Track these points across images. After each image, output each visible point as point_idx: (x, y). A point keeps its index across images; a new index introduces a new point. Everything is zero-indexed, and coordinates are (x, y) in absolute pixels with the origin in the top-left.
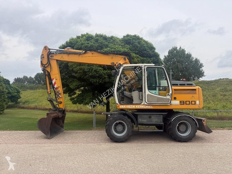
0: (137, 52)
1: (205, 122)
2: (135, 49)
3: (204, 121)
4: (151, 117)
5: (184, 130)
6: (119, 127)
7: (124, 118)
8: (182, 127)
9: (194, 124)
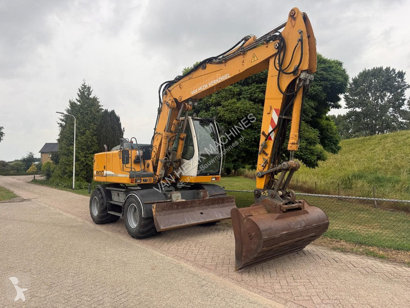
4: (119, 195)
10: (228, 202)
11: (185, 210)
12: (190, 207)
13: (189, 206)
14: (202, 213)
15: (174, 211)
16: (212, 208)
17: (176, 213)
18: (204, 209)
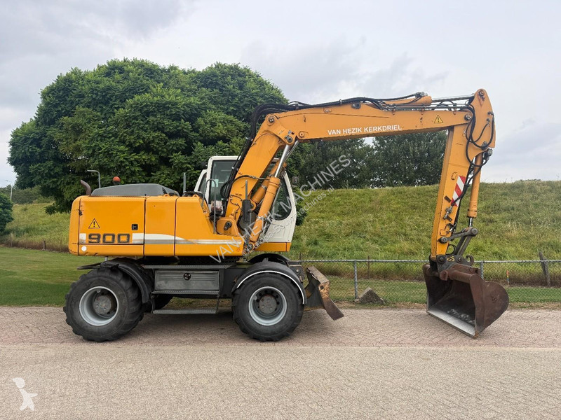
0: (232, 108)
1: (325, 291)
2: (228, 101)
3: (322, 287)
4: (189, 278)
5: (272, 310)
6: (100, 303)
7: (112, 279)
8: (265, 301)
9: (292, 294)
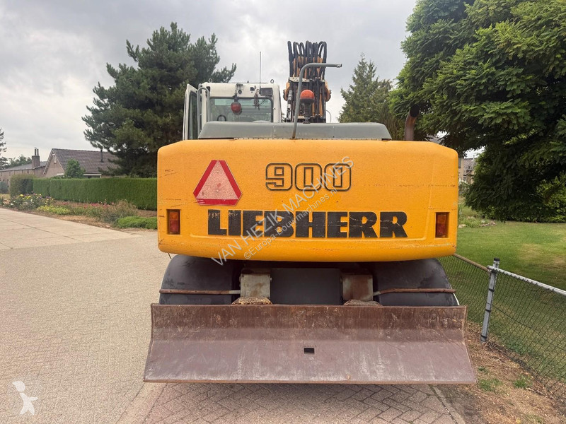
10: (433, 326)
11: (249, 330)
12: (272, 325)
13: (266, 322)
14: (309, 351)
15: (214, 330)
16: (360, 338)
17: (218, 339)
18: (322, 338)
